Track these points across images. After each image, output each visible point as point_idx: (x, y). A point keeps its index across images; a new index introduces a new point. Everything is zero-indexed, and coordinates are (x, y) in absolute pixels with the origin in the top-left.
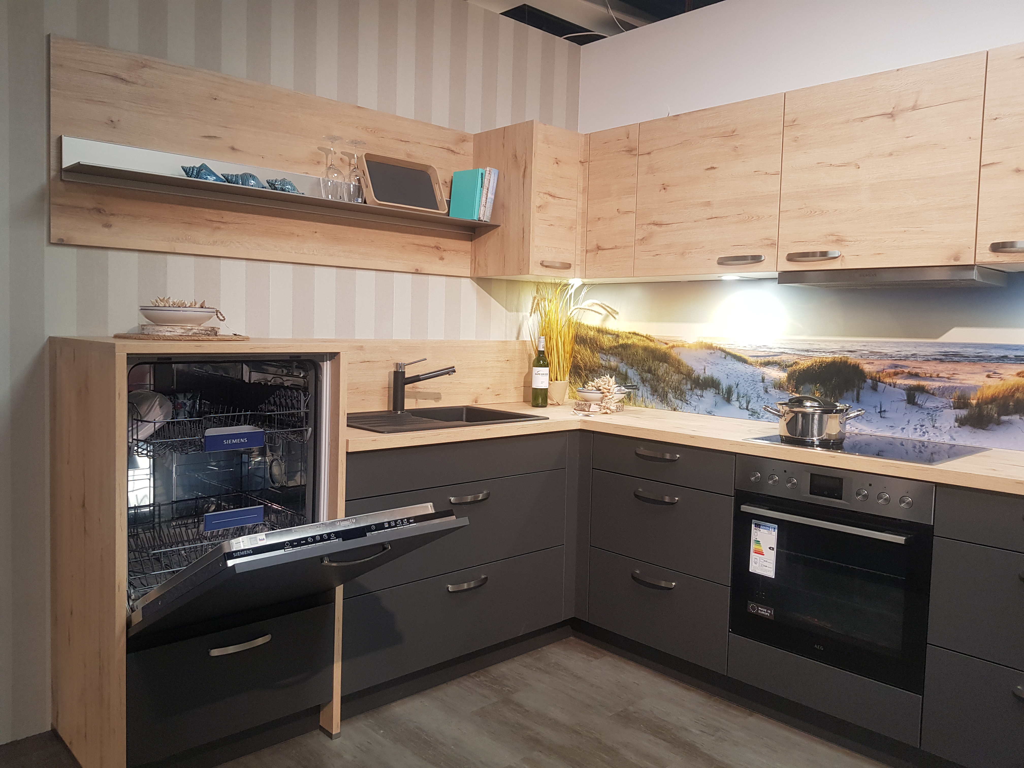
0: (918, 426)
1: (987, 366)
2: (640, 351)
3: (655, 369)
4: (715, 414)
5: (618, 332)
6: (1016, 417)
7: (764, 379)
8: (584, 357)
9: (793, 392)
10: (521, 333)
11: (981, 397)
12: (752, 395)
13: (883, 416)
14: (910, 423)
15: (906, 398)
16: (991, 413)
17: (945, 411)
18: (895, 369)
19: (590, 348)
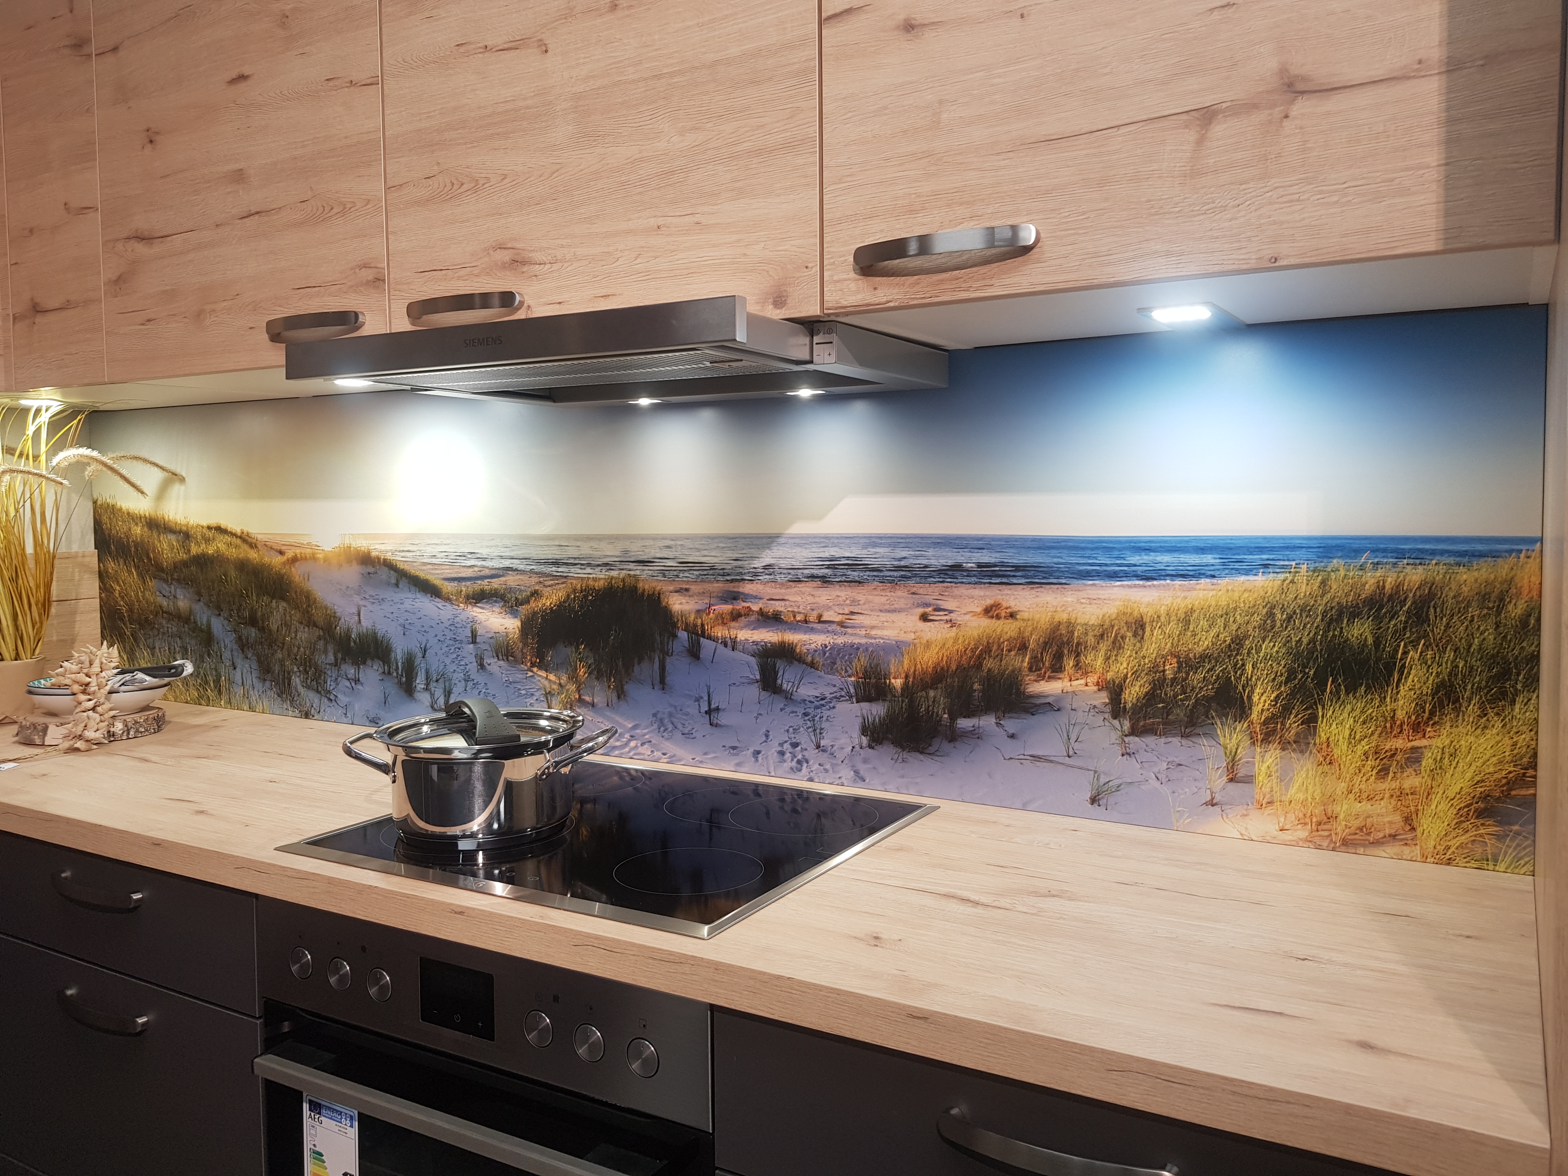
0: (787, 746)
1: (921, 591)
2: (233, 573)
3: (263, 616)
5: (187, 526)
6: (987, 722)
7: (476, 636)
8: (126, 589)
9: (533, 665)
11: (912, 670)
12: (455, 675)
13: (714, 722)
14: (771, 737)
15: (758, 677)
16: (936, 710)
17: (840, 706)
18: (732, 603)
19: (137, 568)
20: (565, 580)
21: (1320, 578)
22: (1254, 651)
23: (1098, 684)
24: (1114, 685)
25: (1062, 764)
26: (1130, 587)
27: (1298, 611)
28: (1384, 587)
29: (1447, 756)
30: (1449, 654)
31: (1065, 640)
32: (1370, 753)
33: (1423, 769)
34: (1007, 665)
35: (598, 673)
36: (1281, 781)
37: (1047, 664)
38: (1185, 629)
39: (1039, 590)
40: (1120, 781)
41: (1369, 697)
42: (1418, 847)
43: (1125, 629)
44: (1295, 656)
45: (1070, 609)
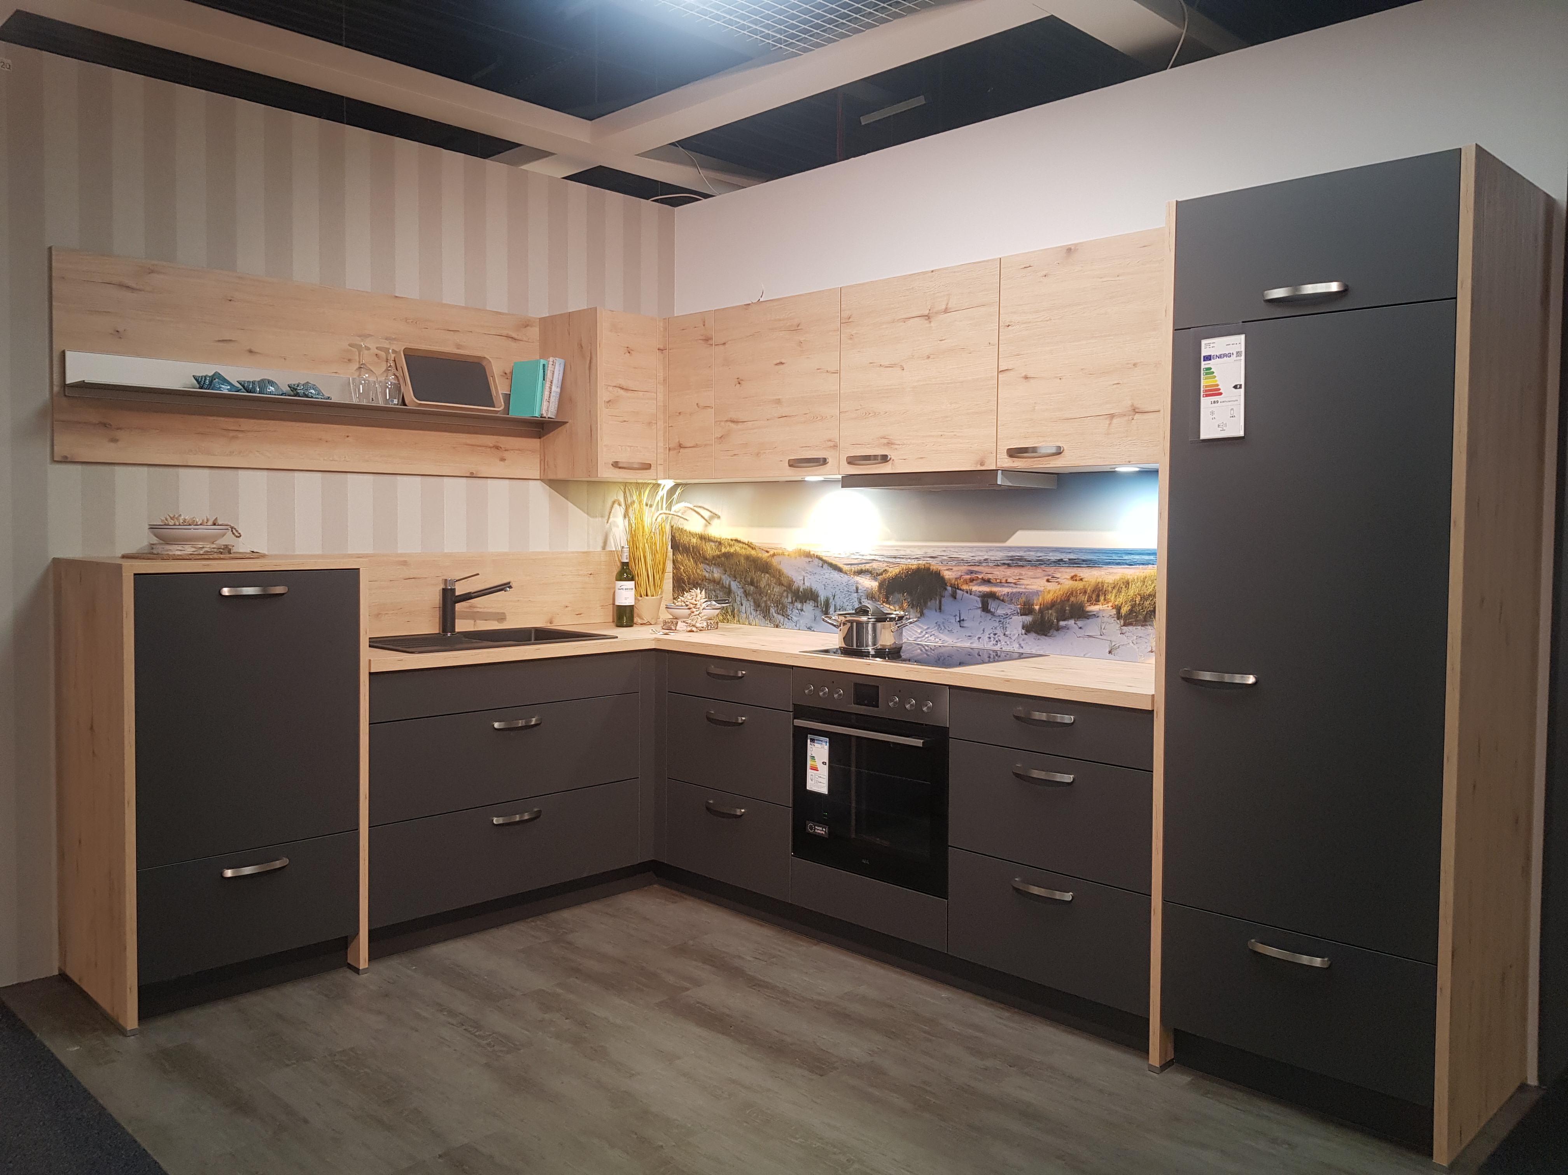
0: (992, 635)
1: (1047, 570)
2: (743, 561)
3: (757, 581)
4: (815, 630)
5: (720, 539)
6: (1071, 622)
7: (858, 590)
8: (687, 569)
9: (883, 602)
10: (608, 542)
11: (1043, 602)
12: (848, 607)
13: (962, 625)
14: (985, 632)
15: (980, 606)
16: (1051, 618)
17: (1014, 618)
18: (970, 575)
19: (693, 558)
20: (898, 565)
23: (1112, 606)
24: (1118, 607)
25: (1098, 638)
26: (1124, 568)
31: (1101, 589)
34: (1079, 599)
35: (912, 605)
37: (1094, 599)
39: (1091, 569)
40: (1119, 645)
43: (1122, 585)
45: (1103, 577)
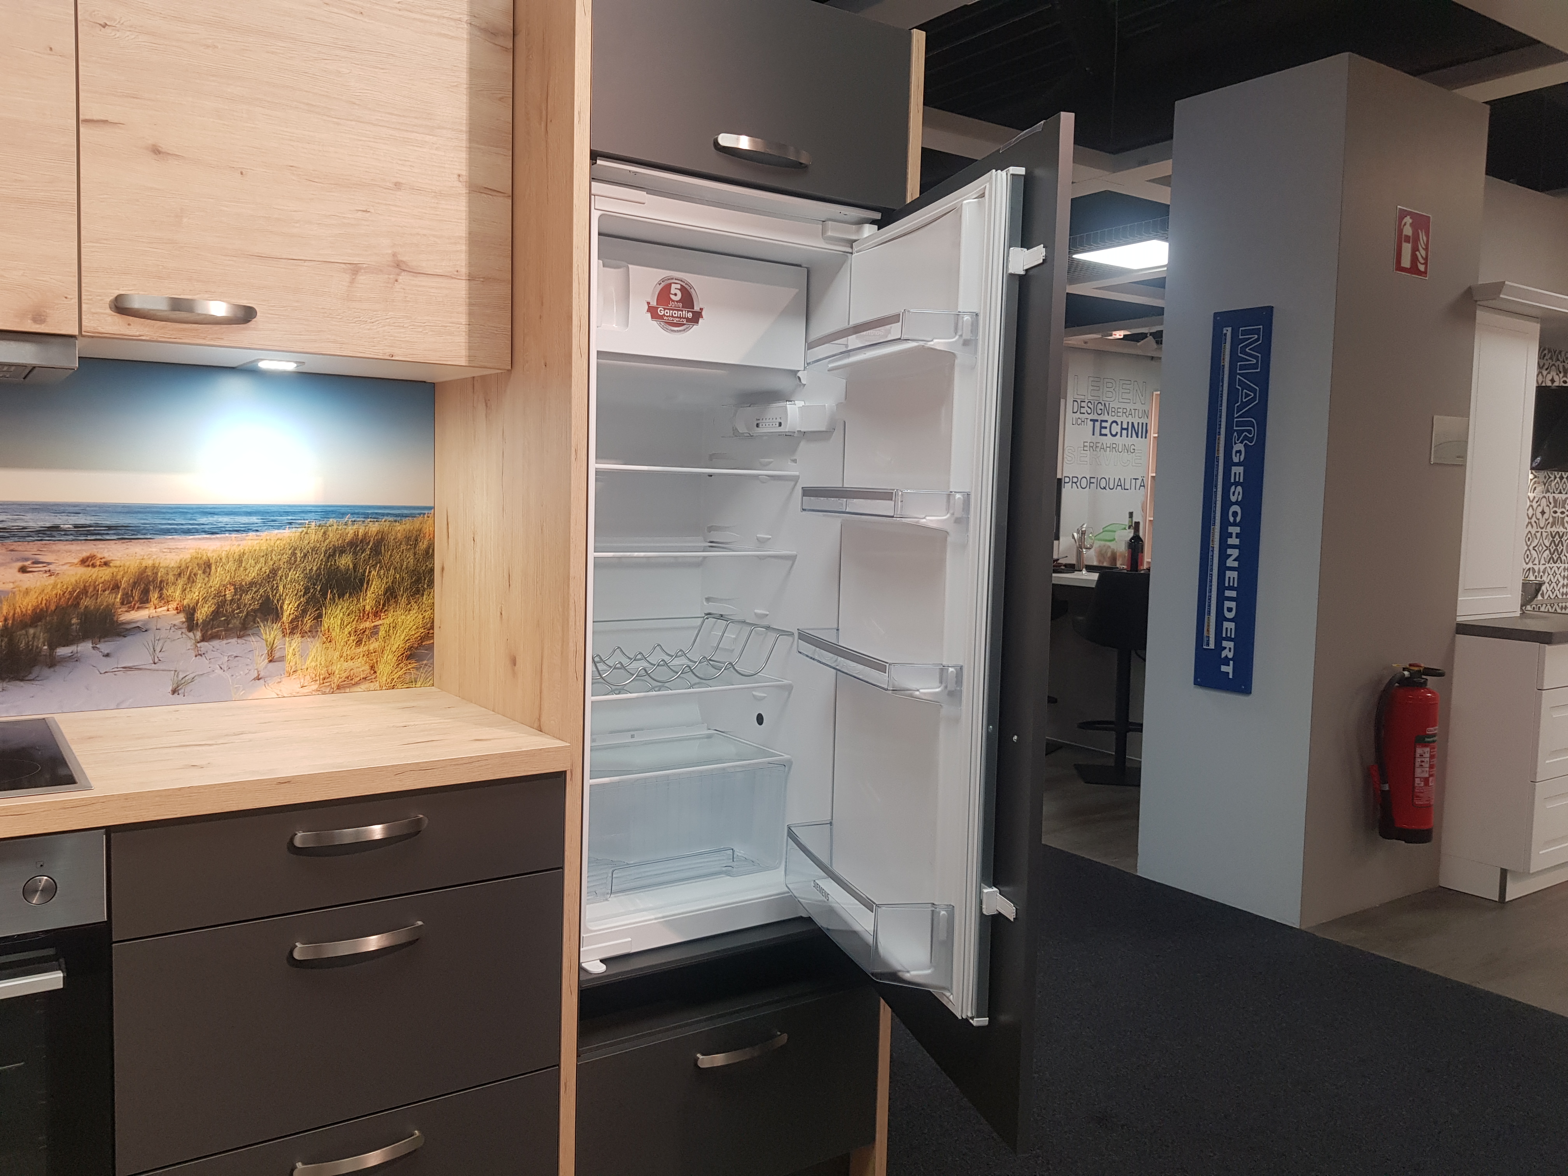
1: (20, 548)
6: (86, 647)
11: (11, 614)
16: (35, 644)
21: (323, 530)
22: (284, 578)
23: (177, 609)
24: (189, 608)
25: (149, 669)
26: (200, 539)
27: (310, 551)
28: (358, 535)
29: (391, 628)
30: (392, 571)
31: (151, 579)
32: (352, 632)
33: (379, 637)
34: (102, 602)
36: (302, 656)
37: (136, 598)
38: (239, 567)
39: (129, 543)
40: (192, 675)
41: (351, 599)
42: (378, 682)
43: (197, 568)
44: (309, 578)
45: (154, 557)
